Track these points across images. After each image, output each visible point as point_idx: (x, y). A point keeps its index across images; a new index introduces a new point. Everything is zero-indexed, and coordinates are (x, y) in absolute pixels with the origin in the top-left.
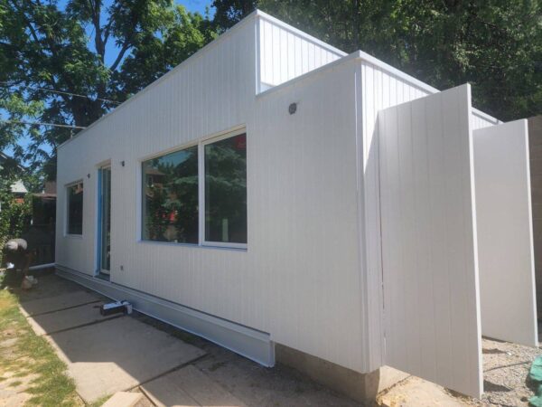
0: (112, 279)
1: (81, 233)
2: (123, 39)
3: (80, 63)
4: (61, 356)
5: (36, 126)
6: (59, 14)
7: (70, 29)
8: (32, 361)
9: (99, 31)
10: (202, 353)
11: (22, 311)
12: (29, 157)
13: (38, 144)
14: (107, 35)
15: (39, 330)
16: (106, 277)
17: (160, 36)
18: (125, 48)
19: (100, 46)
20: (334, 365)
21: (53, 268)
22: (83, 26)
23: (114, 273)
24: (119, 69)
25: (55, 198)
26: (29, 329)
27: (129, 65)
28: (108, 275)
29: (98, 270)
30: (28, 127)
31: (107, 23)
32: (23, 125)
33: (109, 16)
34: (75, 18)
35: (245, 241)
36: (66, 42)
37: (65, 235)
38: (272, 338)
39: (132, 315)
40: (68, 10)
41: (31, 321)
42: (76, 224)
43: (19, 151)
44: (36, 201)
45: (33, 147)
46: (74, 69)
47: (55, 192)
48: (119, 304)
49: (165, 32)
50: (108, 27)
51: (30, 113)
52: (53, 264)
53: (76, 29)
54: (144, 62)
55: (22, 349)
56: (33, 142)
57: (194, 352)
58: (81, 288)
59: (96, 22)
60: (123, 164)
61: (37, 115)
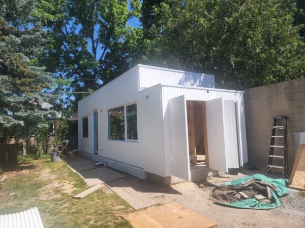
0: (99, 155)
1: (87, 137)
2: (104, 46)
3: (86, 60)
4: (82, 177)
5: (68, 89)
6: (76, 35)
7: (81, 42)
8: (73, 179)
9: (93, 42)
10: (125, 176)
11: (68, 166)
12: (66, 103)
13: (69, 97)
14: (97, 44)
15: (74, 171)
16: (97, 154)
17: (122, 40)
18: (105, 49)
19: (94, 50)
20: (159, 176)
21: (78, 151)
22: (87, 41)
23: (100, 152)
24: (103, 59)
25: (77, 120)
26: (72, 171)
27: (108, 56)
28: (98, 153)
29: (94, 151)
30: (65, 90)
31: (97, 37)
32: (63, 90)
33: (98, 34)
34: (83, 37)
35: (137, 139)
36: (80, 49)
37: (82, 138)
38: (144, 170)
39: (105, 167)
40: (80, 33)
41: (72, 169)
42: (86, 134)
43: (62, 101)
44: (69, 122)
45: (67, 98)
46: (83, 63)
47: (77, 117)
48: (101, 163)
49: (124, 37)
50: (98, 40)
51: (66, 85)
52: (77, 150)
53: (83, 42)
54: (114, 54)
55: (70, 176)
56: (67, 96)
57: (122, 176)
58: (88, 158)
59: (92, 38)
60: (102, 111)
61: (69, 85)
